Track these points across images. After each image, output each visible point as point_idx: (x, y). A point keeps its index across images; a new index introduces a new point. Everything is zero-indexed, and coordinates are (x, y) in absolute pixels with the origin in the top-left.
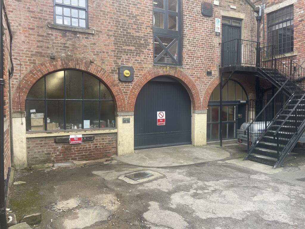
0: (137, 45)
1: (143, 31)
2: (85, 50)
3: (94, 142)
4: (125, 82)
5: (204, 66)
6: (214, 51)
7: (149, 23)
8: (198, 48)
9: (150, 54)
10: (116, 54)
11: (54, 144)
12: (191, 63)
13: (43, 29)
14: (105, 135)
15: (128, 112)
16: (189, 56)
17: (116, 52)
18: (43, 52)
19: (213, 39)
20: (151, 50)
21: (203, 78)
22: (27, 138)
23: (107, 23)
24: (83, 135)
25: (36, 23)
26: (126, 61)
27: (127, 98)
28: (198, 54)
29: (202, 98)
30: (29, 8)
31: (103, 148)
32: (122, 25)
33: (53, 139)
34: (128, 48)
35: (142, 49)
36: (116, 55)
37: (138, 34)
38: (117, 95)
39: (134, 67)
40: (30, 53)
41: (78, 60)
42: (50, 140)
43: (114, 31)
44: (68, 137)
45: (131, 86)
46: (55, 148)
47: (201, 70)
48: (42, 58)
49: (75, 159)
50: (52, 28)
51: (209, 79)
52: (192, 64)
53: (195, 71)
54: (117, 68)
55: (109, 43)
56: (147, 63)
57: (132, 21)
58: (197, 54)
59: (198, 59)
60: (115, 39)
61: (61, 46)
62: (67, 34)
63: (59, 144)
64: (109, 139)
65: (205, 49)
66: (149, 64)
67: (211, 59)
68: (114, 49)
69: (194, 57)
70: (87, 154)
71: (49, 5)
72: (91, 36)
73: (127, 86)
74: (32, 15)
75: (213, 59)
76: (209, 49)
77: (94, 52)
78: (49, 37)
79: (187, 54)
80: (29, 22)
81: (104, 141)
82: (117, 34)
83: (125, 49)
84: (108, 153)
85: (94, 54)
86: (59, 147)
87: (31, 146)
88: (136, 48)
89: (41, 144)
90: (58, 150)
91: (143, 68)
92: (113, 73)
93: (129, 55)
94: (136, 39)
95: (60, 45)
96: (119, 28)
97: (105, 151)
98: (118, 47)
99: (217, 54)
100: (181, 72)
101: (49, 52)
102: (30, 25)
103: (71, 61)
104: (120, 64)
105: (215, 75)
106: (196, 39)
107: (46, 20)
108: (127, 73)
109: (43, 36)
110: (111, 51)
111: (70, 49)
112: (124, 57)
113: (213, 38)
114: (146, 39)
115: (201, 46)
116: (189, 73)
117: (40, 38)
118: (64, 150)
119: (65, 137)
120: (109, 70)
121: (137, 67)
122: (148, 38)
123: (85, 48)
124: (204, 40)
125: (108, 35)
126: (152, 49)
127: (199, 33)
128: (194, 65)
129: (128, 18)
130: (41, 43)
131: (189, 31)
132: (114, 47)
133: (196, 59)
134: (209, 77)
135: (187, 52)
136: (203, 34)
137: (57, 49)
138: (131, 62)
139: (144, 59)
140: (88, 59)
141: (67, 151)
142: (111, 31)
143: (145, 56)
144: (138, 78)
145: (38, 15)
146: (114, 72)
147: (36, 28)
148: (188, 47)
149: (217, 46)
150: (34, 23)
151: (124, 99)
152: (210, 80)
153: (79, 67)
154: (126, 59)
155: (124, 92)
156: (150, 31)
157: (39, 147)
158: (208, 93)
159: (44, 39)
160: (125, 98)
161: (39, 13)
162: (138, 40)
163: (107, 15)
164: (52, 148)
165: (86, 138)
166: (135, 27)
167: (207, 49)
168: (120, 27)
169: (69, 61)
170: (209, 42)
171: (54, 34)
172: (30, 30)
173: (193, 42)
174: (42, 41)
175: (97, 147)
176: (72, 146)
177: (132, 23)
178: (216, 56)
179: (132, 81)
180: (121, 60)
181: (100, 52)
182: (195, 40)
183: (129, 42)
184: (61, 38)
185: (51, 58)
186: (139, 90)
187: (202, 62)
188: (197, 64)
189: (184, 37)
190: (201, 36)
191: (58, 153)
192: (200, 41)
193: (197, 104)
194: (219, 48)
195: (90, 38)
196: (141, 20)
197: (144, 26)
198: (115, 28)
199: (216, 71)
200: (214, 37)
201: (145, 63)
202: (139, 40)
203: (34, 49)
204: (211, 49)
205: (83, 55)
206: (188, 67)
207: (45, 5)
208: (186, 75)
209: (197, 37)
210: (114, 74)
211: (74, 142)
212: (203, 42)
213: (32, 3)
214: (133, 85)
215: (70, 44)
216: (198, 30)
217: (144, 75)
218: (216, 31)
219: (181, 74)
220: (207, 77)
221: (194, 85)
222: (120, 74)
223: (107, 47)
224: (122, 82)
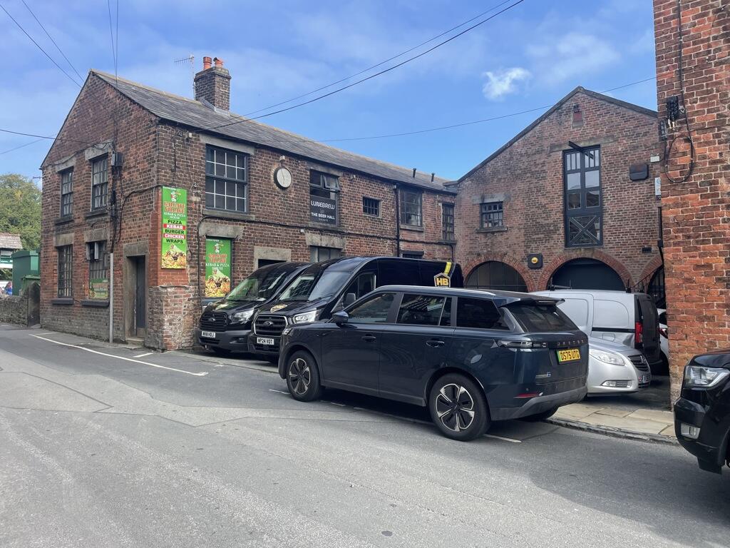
0: (546, 232)
1: (552, 218)
2: (500, 245)
4: (535, 268)
5: (637, 241)
7: (559, 208)
8: (626, 222)
9: (561, 238)
12: (615, 240)
13: (473, 234)
16: (612, 233)
17: (526, 242)
18: (473, 251)
19: (653, 205)
20: (561, 234)
21: (636, 257)
23: (518, 219)
26: (535, 249)
28: (627, 228)
30: (465, 222)
32: (531, 217)
34: (537, 236)
35: (551, 235)
36: (526, 244)
37: (547, 222)
38: (527, 282)
39: (544, 254)
40: (466, 253)
41: (495, 254)
43: (524, 224)
45: (541, 272)
47: (631, 247)
50: (478, 233)
51: (647, 258)
52: (618, 241)
54: (526, 257)
55: (520, 235)
56: (557, 248)
57: (541, 210)
58: (624, 229)
59: (627, 235)
60: (525, 231)
61: (484, 245)
62: (488, 235)
65: (638, 220)
66: (559, 248)
67: (648, 231)
68: (524, 240)
72: (505, 233)
73: (537, 272)
74: (467, 226)
75: (653, 230)
77: (507, 245)
78: (477, 240)
79: (609, 231)
80: (465, 232)
82: (527, 226)
83: (534, 238)
85: (507, 247)
88: (545, 236)
91: (553, 253)
92: (523, 261)
93: (538, 243)
94: (545, 227)
98: (527, 237)
100: (601, 252)
101: (477, 250)
102: (466, 234)
103: (490, 255)
104: (529, 252)
106: (623, 211)
107: (475, 227)
108: (535, 260)
109: (473, 239)
110: (522, 242)
111: (490, 246)
112: (533, 245)
113: (651, 204)
114: (556, 224)
115: (631, 219)
116: (613, 253)
117: (472, 242)
120: (520, 259)
121: (547, 253)
122: (558, 223)
123: (500, 243)
124: (635, 209)
125: (519, 229)
127: (627, 203)
128: (620, 243)
129: (537, 209)
130: (472, 245)
131: (612, 204)
132: (524, 238)
133: (623, 235)
134: (646, 255)
135: (609, 229)
137: (481, 247)
138: (540, 249)
139: (554, 244)
140: (502, 252)
142: (522, 224)
143: (555, 242)
144: (548, 264)
145: (470, 226)
147: (469, 235)
148: (610, 222)
150: (468, 232)
151: (533, 285)
152: (649, 259)
153: (496, 259)
154: (535, 247)
155: (534, 278)
156: (560, 216)
158: (646, 275)
159: (474, 242)
160: (535, 284)
161: (471, 223)
162: (547, 228)
163: (519, 212)
166: (544, 215)
167: (642, 220)
168: (530, 219)
170: (645, 211)
171: (479, 236)
172: (466, 237)
173: (617, 216)
177: (541, 212)
179: (541, 267)
180: (531, 248)
181: (513, 245)
182: (621, 212)
183: (539, 230)
184: (484, 238)
185: (478, 255)
186: (549, 275)
187: (633, 237)
188: (625, 241)
189: (604, 212)
192: (630, 212)
195: (504, 235)
196: (550, 208)
197: (554, 212)
198: (525, 221)
200: (654, 202)
201: (555, 248)
202: (548, 226)
203: (468, 250)
204: (649, 218)
205: (499, 249)
206: (611, 245)
207: (474, 217)
208: (607, 256)
209: (624, 208)
212: (634, 212)
213: (467, 218)
214: (543, 271)
215: (490, 242)
216: (625, 200)
217: (554, 260)
218: (656, 194)
219: (601, 256)
220: (643, 255)
221: (621, 267)
222: (529, 261)
223: (518, 240)
224: (531, 268)
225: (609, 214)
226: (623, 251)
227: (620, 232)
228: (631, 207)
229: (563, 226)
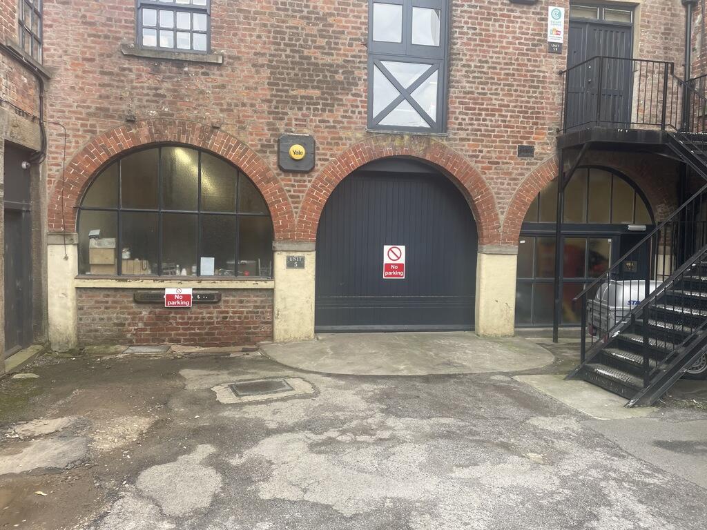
0: (325, 86)
1: (342, 52)
2: (201, 102)
3: (219, 307)
4: (295, 172)
5: (511, 132)
6: (541, 93)
7: (358, 32)
8: (494, 87)
9: (360, 104)
10: (273, 107)
11: (133, 305)
12: (471, 124)
13: (113, 58)
14: (245, 293)
15: (299, 242)
16: (467, 109)
17: (274, 103)
18: (111, 107)
19: (541, 61)
20: (361, 96)
21: (507, 163)
22: (77, 288)
23: (253, 38)
24: (194, 289)
25: (98, 46)
26: (296, 122)
27: (298, 210)
28: (494, 102)
29: (502, 213)
30: (84, 16)
31: (241, 323)
32: (290, 39)
33: (131, 293)
34: (302, 92)
35: (338, 94)
36: (273, 109)
37: (328, 59)
38: (273, 203)
39: (318, 137)
40: (84, 111)
41: (184, 124)
42: (126, 296)
43: (270, 55)
44: (162, 292)
45: (309, 182)
46: (134, 313)
47: (500, 142)
48: (109, 122)
49: (177, 341)
50: (130, 56)
51: (526, 167)
52: (476, 127)
53: (483, 146)
54: (274, 141)
55: (257, 83)
56: (350, 128)
57: (315, 28)
58: (489, 102)
59: (494, 115)
60: (271, 73)
61: (148, 95)
62: (163, 67)
63: (142, 306)
64: (256, 302)
65: (515, 88)
66: (356, 129)
67: (532, 113)
68: (269, 97)
69: (480, 109)
70: (203, 332)
71: (124, 6)
72: (215, 70)
73: (299, 181)
74: (90, 30)
75: (539, 113)
76: (527, 89)
77: (222, 104)
78: (124, 76)
79: (461, 103)
80: (85, 47)
81: (243, 307)
82: (277, 61)
83: (296, 97)
84: (255, 333)
85: (222, 110)
86: (144, 313)
87: (86, 305)
88: (323, 93)
89: (107, 302)
90: (141, 319)
91: (341, 139)
92: (265, 152)
93: (304, 109)
94: (323, 71)
95: (145, 92)
96: (282, 46)
97: (246, 328)
98: (277, 90)
99: (551, 101)
100: (444, 147)
101: (124, 107)
102: (86, 53)
103: (169, 127)
104: (282, 131)
105: (545, 154)
106: (490, 65)
107: (118, 39)
108: (297, 150)
109: (111, 74)
110: (262, 101)
111: (168, 99)
112: (293, 114)
113: (539, 60)
114: (350, 69)
115: (502, 82)
116: (467, 151)
117: (106, 79)
118: (153, 320)
119: (156, 292)
120: (256, 146)
121: (325, 138)
122: (354, 68)
123: (201, 96)
124: (511, 64)
125: (254, 65)
126: (364, 94)
127: (497, 47)
128: (480, 130)
129: (305, 24)
130: (108, 88)
131: (470, 45)
132: (268, 92)
133: (487, 115)
134: (526, 162)
135: (460, 98)
136: (511, 50)
137: (140, 100)
138: (311, 125)
139: (344, 117)
140: (207, 120)
141: (159, 322)
142: (264, 55)
143: (346, 111)
144: (326, 163)
145: (102, 31)
146: (268, 150)
147: (97, 58)
148: (464, 84)
149: (554, 80)
150: (94, 48)
151: (290, 212)
152: (528, 169)
153: (187, 139)
154: (296, 120)
155: (292, 197)
156: (360, 51)
157: (103, 309)
158: (522, 201)
159: (114, 80)
160: (294, 210)
161: (104, 25)
162: (328, 74)
163: (255, 19)
164: (129, 314)
165: (201, 296)
166: (322, 42)
167: (522, 89)
168: (285, 44)
169: (165, 126)
170: (528, 71)
171: (134, 67)
172: (85, 62)
173: (478, 72)
174: (109, 85)
175: (226, 317)
176: (170, 313)
177: (315, 32)
178: (548, 106)
179: (312, 169)
180: (286, 121)
181: (236, 105)
182: (486, 65)
183: (307, 78)
184: (149, 75)
185: (128, 121)
186: (328, 191)
187: (505, 121)
188: (489, 128)
189: (453, 60)
190: (503, 55)
191: (141, 325)
192: (501, 69)
193: (487, 229)
194: (557, 83)
195: (213, 74)
196: (338, 26)
197: (346, 39)
198: (273, 47)
199: (547, 144)
200: (545, 57)
201: (344, 128)
202: (331, 72)
203: (93, 102)
204: (534, 87)
205: (196, 112)
206: (463, 134)
207: (117, 8)
208: (455, 156)
209: (492, 57)
210: (268, 154)
211: (174, 303)
212: (509, 69)
213: (90, 5)
214: (313, 179)
215: (168, 90)
216: (494, 41)
217: (343, 156)
218: (549, 40)
219: (442, 155)
220: (519, 160)
222: (282, 153)
223: (252, 94)
224: (286, 172)
225: (464, 66)
226: (485, 150)
227: (482, 107)
228: (504, 58)
229: (366, 77)
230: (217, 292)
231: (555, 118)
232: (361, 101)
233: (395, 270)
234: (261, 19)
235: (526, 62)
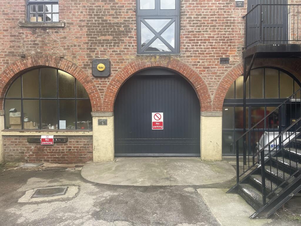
0: (114, 34)
1: (123, 16)
2: (55, 46)
3: (67, 145)
4: (101, 77)
5: (216, 51)
6: (232, 29)
7: (131, 5)
8: (205, 28)
9: (133, 42)
10: (89, 46)
11: (27, 143)
12: (192, 48)
13: (15, 29)
14: (79, 138)
15: (104, 112)
16: (190, 40)
17: (90, 44)
18: (15, 51)
19: (232, 12)
20: (133, 37)
21: (214, 68)
22: (3, 136)
23: (79, 13)
24: (54, 136)
25: (9, 24)
26: (101, 53)
27: (103, 96)
28: (205, 36)
29: (212, 94)
30: (4, 11)
31: (78, 152)
32: (97, 12)
33: (26, 138)
34: (104, 38)
35: (121, 37)
36: (89, 47)
37: (116, 21)
38: (91, 93)
39: (112, 60)
40: (4, 54)
41: (47, 57)
42: (24, 139)
43: (87, 21)
44: (39, 137)
45: (108, 82)
46: (28, 147)
47: (210, 56)
48: (14, 58)
49: (48, 161)
50: (22, 27)
51: (225, 69)
52: (195, 49)
53: (200, 59)
54: (90, 62)
55: (81, 35)
56: (128, 54)
57: (109, 6)
58: (202, 36)
59: (205, 43)
60: (88, 29)
61: (31, 44)
62: (37, 31)
63: (32, 144)
64: (84, 142)
65: (217, 27)
66: (131, 54)
67: (227, 40)
68: (87, 41)
69: (197, 40)
70: (60, 156)
71: (20, 5)
72: (61, 30)
73: (103, 82)
74: (6, 17)
75: (232, 40)
76: (224, 27)
77: (64, 46)
78: (21, 36)
79: (186, 37)
80: (4, 25)
81: (78, 145)
82: (91, 24)
83: (100, 40)
84: (84, 158)
85: (65, 49)
86: (32, 147)
87: (7, 143)
88: (114, 38)
89: (16, 142)
90: (31, 150)
91: (123, 60)
92: (86, 68)
93: (105, 46)
94: (113, 26)
95: (30, 43)
96: (93, 16)
97: (80, 155)
98: (91, 38)
99: (238, 33)
100: (178, 61)
101: (20, 51)
102: (4, 27)
103: (40, 58)
104: (94, 57)
105: (236, 62)
106: (202, 16)
107: (18, 19)
109: (15, 36)
110: (84, 43)
111: (39, 45)
112: (99, 49)
113: (230, 11)
114: (127, 24)
115: (210, 25)
116: (191, 62)
117: (13, 39)
118: (36, 150)
119: (37, 137)
120: (82, 65)
121: (116, 60)
122: (129, 23)
123: (55, 43)
124: (214, 15)
125: (80, 26)
126: (135, 37)
127: (206, 6)
128: (198, 51)
129: (104, 4)
130: (13, 43)
131: (191, 7)
132: (87, 39)
133: (201, 43)
134: (225, 66)
135: (186, 35)
136: (214, 7)
137: (27, 47)
138: (108, 54)
139: (124, 48)
140: (58, 54)
141: (39, 152)
142: (84, 21)
143: (126, 46)
144: (117, 72)
145: (11, 17)
146: (87, 67)
147: (9, 29)
148: (188, 27)
149: (240, 21)
151: (99, 97)
152: (226, 70)
153: (49, 64)
154: (101, 51)
155: (100, 89)
156: (132, 15)
157: (14, 145)
158: (223, 88)
159: (16, 39)
160: (101, 96)
161: (12, 14)
162: (116, 28)
163: (80, 4)
164: (26, 148)
165: (58, 139)
166: (113, 12)
167: (221, 27)
168: (95, 15)
169: (39, 59)
170: (224, 18)
171: (24, 32)
172: (4, 32)
173: (196, 20)
174: (14, 41)
175: (71, 150)
176: (44, 147)
177: (109, 8)
178: (237, 35)
179: (109, 75)
180: (96, 52)
181: (72, 46)
182: (200, 17)
183: (106, 30)
184: (31, 35)
185: (22, 57)
186: (118, 86)
187: (212, 45)
188: (203, 50)
189: (182, 15)
190: (210, 10)
191: (31, 153)
192: (209, 18)
193: (204, 103)
194: (242, 23)
195: (60, 32)
196: (120, 3)
197: (125, 10)
198: (88, 17)
199: (237, 56)
200: (234, 9)
201: (125, 54)
202: (118, 27)
203: (7, 49)
204: (228, 26)
205: (52, 51)
206: (188, 54)
207: (17, 6)
208: (185, 65)
209: (203, 12)
210: (87, 69)
211: (45, 143)
212: (213, 18)
213: (6, 6)
214: (110, 81)
215: (40, 41)
216: (204, 4)
217: (125, 68)
219: (177, 65)
220: (221, 66)
221: (198, 78)
222: (94, 68)
223: (79, 40)
224: (97, 77)
225: (188, 18)
226: (201, 61)
227: (198, 39)
228: (210, 12)
229: (136, 28)
230: (65, 137)
231: (241, 42)
232: (133, 40)
233: (158, 125)
234: (82, 4)
235: (223, 13)
